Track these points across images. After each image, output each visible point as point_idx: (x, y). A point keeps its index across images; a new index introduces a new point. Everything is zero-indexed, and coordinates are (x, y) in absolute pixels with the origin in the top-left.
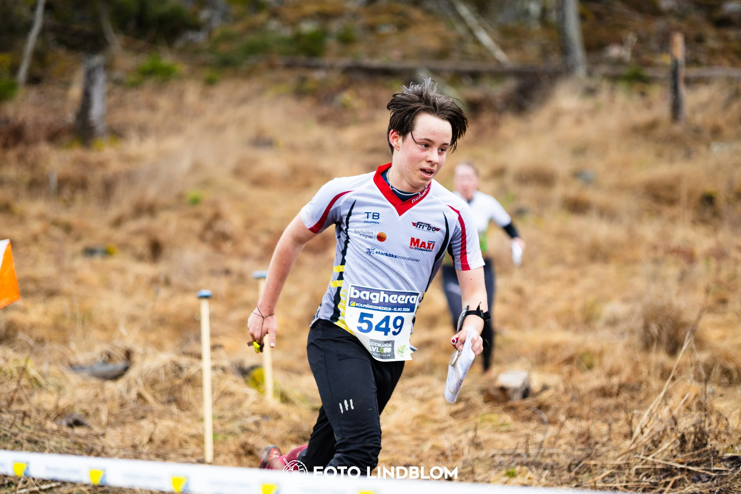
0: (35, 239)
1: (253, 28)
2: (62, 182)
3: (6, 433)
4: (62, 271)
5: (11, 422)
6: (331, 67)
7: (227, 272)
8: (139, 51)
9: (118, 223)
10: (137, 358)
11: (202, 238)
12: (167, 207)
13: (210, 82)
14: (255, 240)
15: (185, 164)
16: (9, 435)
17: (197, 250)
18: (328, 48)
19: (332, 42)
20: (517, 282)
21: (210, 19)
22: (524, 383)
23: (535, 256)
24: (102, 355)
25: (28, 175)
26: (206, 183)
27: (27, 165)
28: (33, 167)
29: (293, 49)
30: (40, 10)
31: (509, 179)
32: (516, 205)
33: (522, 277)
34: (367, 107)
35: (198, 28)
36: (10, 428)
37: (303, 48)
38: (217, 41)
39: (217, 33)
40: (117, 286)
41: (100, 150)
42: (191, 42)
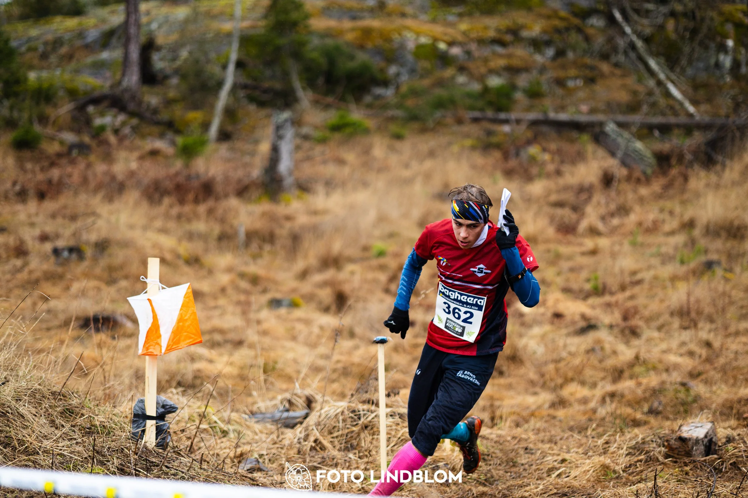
0: (223, 290)
1: (440, 83)
2: (250, 236)
3: (183, 475)
4: (248, 321)
5: (189, 464)
6: (518, 122)
8: (327, 107)
9: (304, 275)
10: (317, 406)
11: (387, 291)
12: (351, 260)
13: (399, 137)
15: (370, 217)
16: (186, 477)
17: (382, 301)
18: (515, 102)
19: (519, 96)
20: (704, 335)
21: (398, 75)
22: (707, 433)
23: (724, 310)
24: (282, 403)
25: (217, 229)
26: (391, 235)
27: (216, 219)
28: (222, 221)
29: (480, 103)
30: (231, 68)
31: (697, 232)
32: (703, 258)
33: (710, 331)
34: (553, 161)
35: (385, 83)
36: (188, 471)
37: (491, 104)
38: (404, 97)
39: (404, 89)
40: (301, 338)
41: (287, 204)
42: (378, 97)
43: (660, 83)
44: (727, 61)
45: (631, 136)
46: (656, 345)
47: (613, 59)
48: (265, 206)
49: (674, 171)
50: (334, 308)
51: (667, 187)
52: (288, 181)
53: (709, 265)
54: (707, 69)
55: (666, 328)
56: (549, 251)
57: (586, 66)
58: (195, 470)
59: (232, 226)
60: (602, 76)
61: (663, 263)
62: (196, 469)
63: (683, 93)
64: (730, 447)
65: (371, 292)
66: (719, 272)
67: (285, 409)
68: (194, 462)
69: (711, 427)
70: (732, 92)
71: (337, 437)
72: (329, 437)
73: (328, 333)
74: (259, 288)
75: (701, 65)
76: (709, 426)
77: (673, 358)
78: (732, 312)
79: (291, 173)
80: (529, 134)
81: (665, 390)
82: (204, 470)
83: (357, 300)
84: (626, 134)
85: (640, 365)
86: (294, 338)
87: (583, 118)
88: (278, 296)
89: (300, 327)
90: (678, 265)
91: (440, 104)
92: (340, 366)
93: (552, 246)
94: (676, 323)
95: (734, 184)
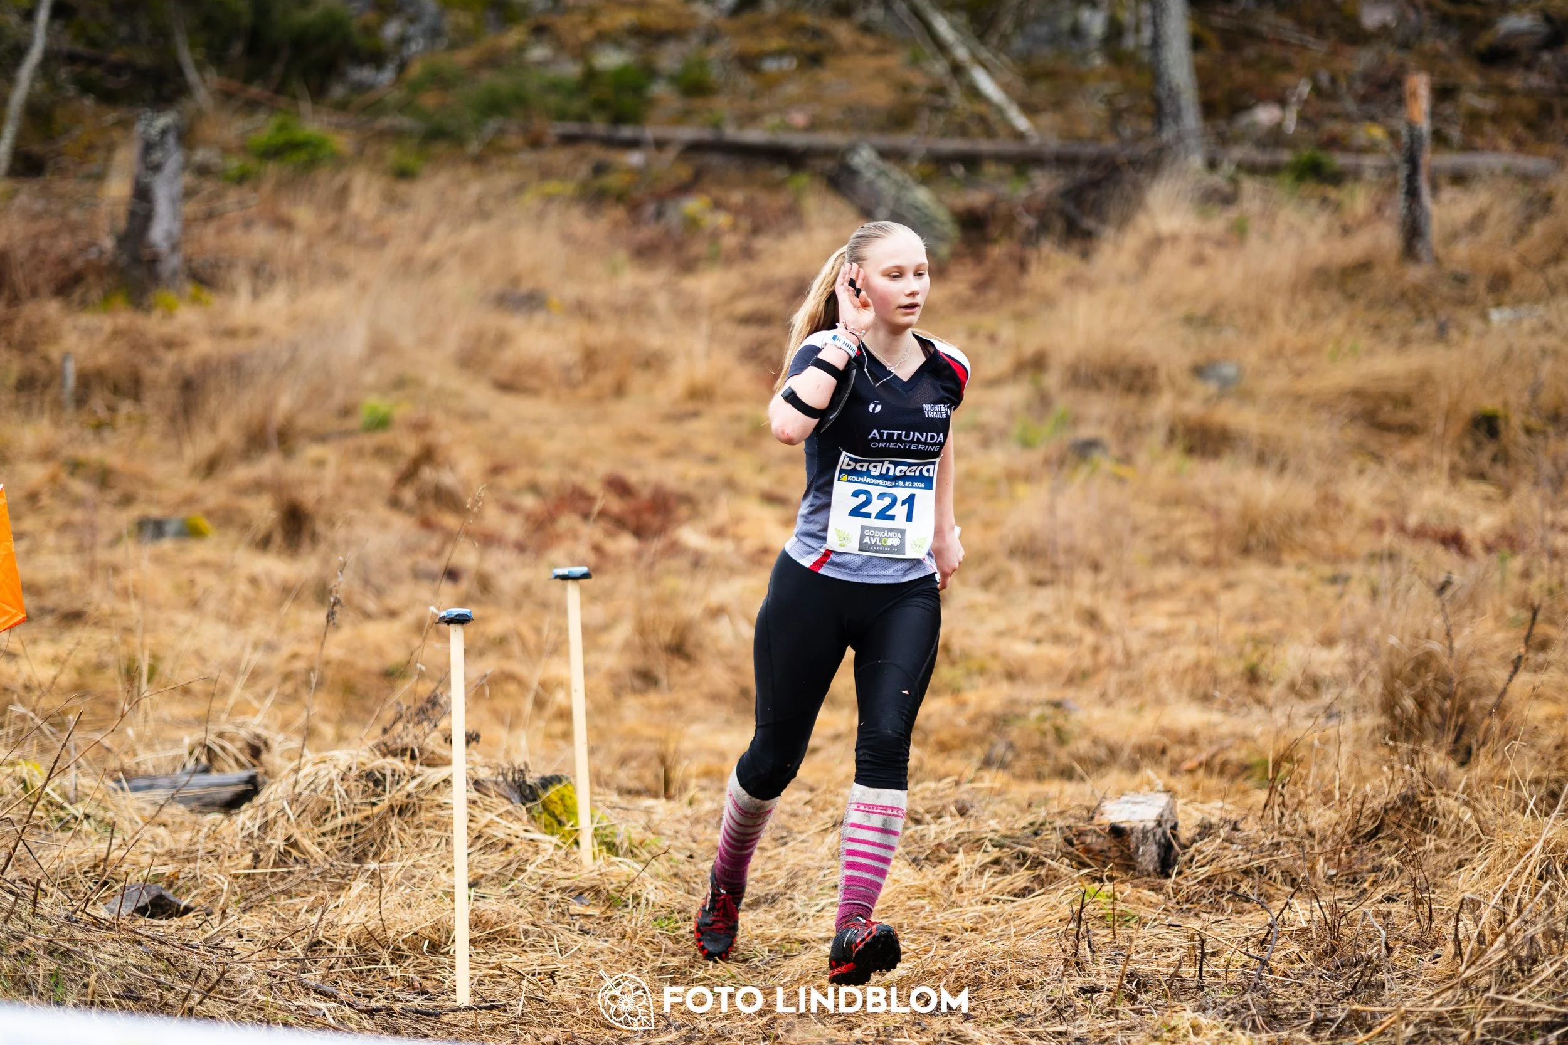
0: (33, 497)
1: (493, 61)
2: (87, 382)
4: (92, 569)
5: (7, 906)
6: (660, 144)
7: (452, 575)
8: (252, 106)
9: (211, 467)
10: (273, 759)
11: (395, 503)
12: (313, 436)
13: (404, 174)
14: (510, 508)
15: (356, 342)
17: (384, 525)
18: (651, 102)
19: (659, 89)
20: (1084, 598)
21: (403, 40)
22: (1162, 816)
23: (1120, 543)
24: (191, 753)
25: (14, 367)
26: (400, 383)
27: (9, 345)
28: (25, 347)
29: (577, 105)
30: (43, 16)
31: (1052, 380)
32: (1071, 436)
33: (1095, 589)
34: (734, 228)
35: (377, 59)
36: (6, 921)
37: (600, 105)
38: (417, 87)
39: (416, 70)
40: (211, 605)
41: (169, 314)
42: (361, 88)
43: (957, 69)
44: (1095, 22)
45: (907, 175)
46: (981, 620)
47: (861, 16)
48: (123, 317)
49: (998, 251)
50: (278, 538)
51: (981, 286)
52: (172, 263)
53: (1085, 449)
54: (1054, 39)
55: (1002, 582)
56: (737, 418)
57: (801, 29)
58: (22, 920)
59: (46, 360)
60: (837, 50)
61: (986, 443)
62: (24, 916)
63: (1006, 88)
64: (1209, 847)
65: (361, 505)
66: (1105, 463)
67: (200, 767)
68: (19, 901)
69: (1168, 804)
70: (1108, 88)
71: (333, 832)
72: (317, 831)
73: (268, 592)
74: (114, 495)
75: (1042, 30)
76: (1163, 799)
77: (1021, 649)
78: (1138, 550)
79: (174, 248)
80: (684, 172)
81: (1018, 717)
82: (43, 918)
83: (331, 522)
84: (897, 174)
85: (953, 663)
86: (194, 605)
87: (798, 140)
88: (155, 512)
89: (206, 580)
90: (1015, 449)
91: (494, 106)
92: (299, 665)
93: (746, 409)
94: (1019, 572)
95: (1122, 279)
